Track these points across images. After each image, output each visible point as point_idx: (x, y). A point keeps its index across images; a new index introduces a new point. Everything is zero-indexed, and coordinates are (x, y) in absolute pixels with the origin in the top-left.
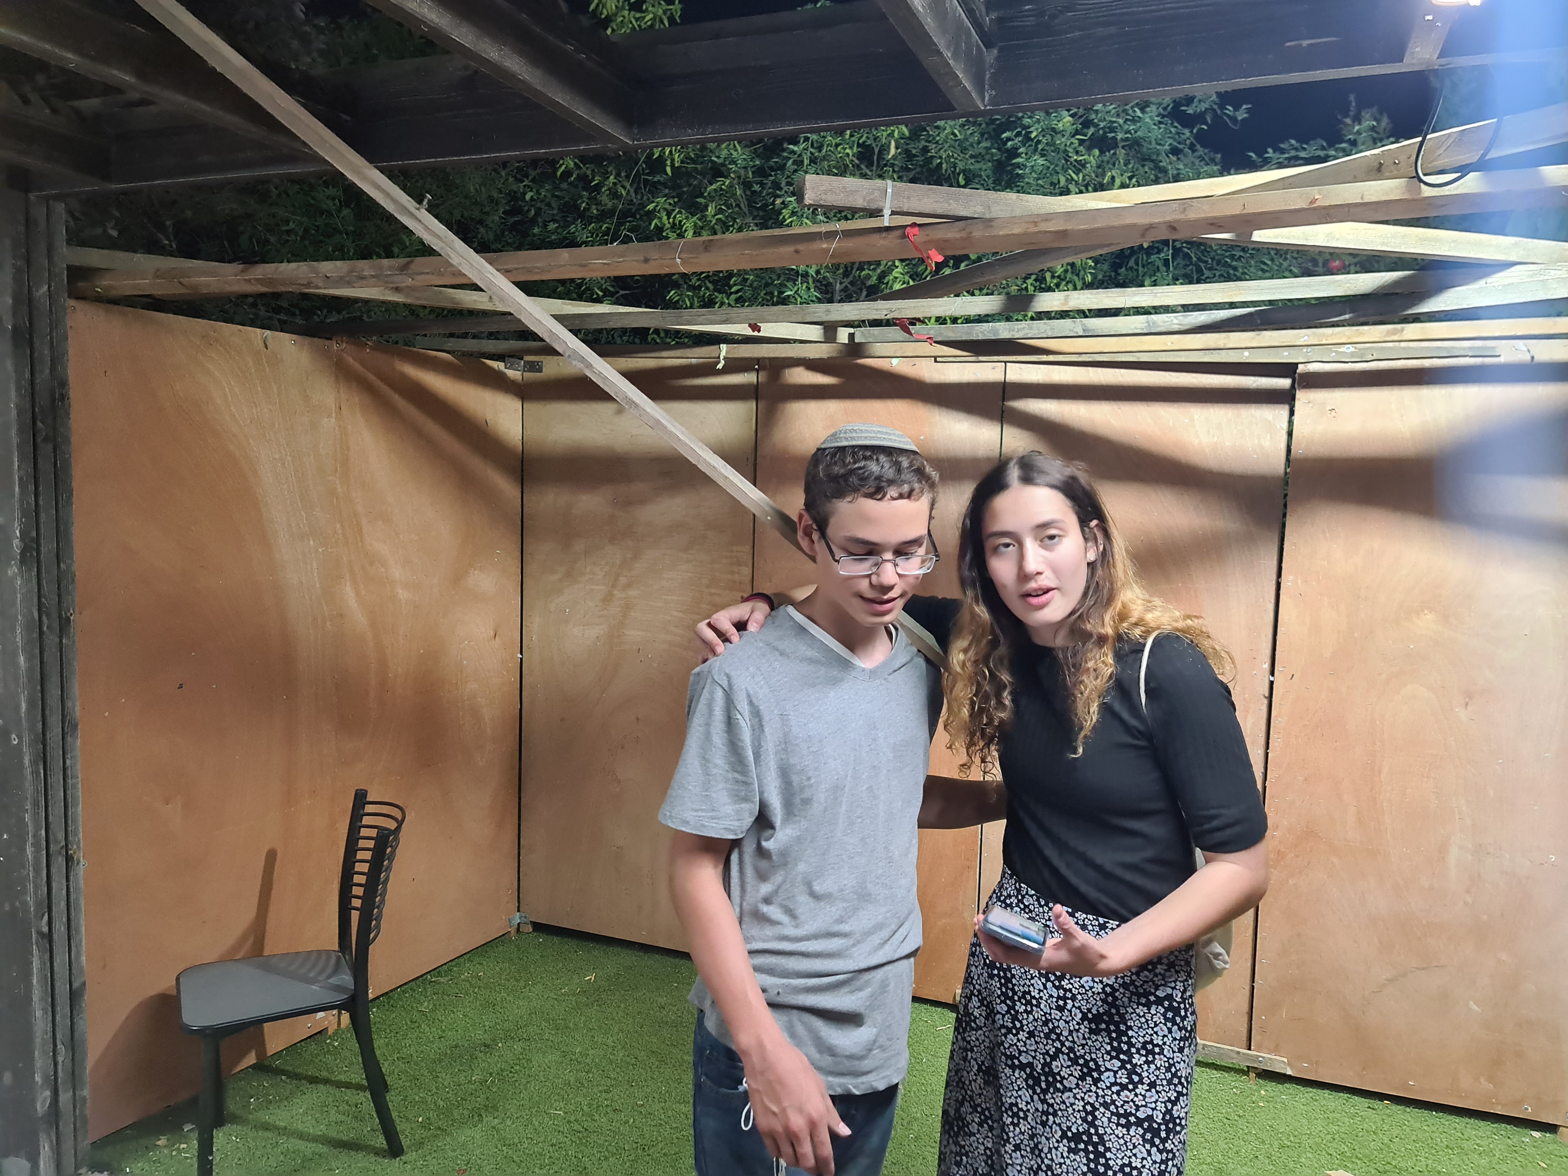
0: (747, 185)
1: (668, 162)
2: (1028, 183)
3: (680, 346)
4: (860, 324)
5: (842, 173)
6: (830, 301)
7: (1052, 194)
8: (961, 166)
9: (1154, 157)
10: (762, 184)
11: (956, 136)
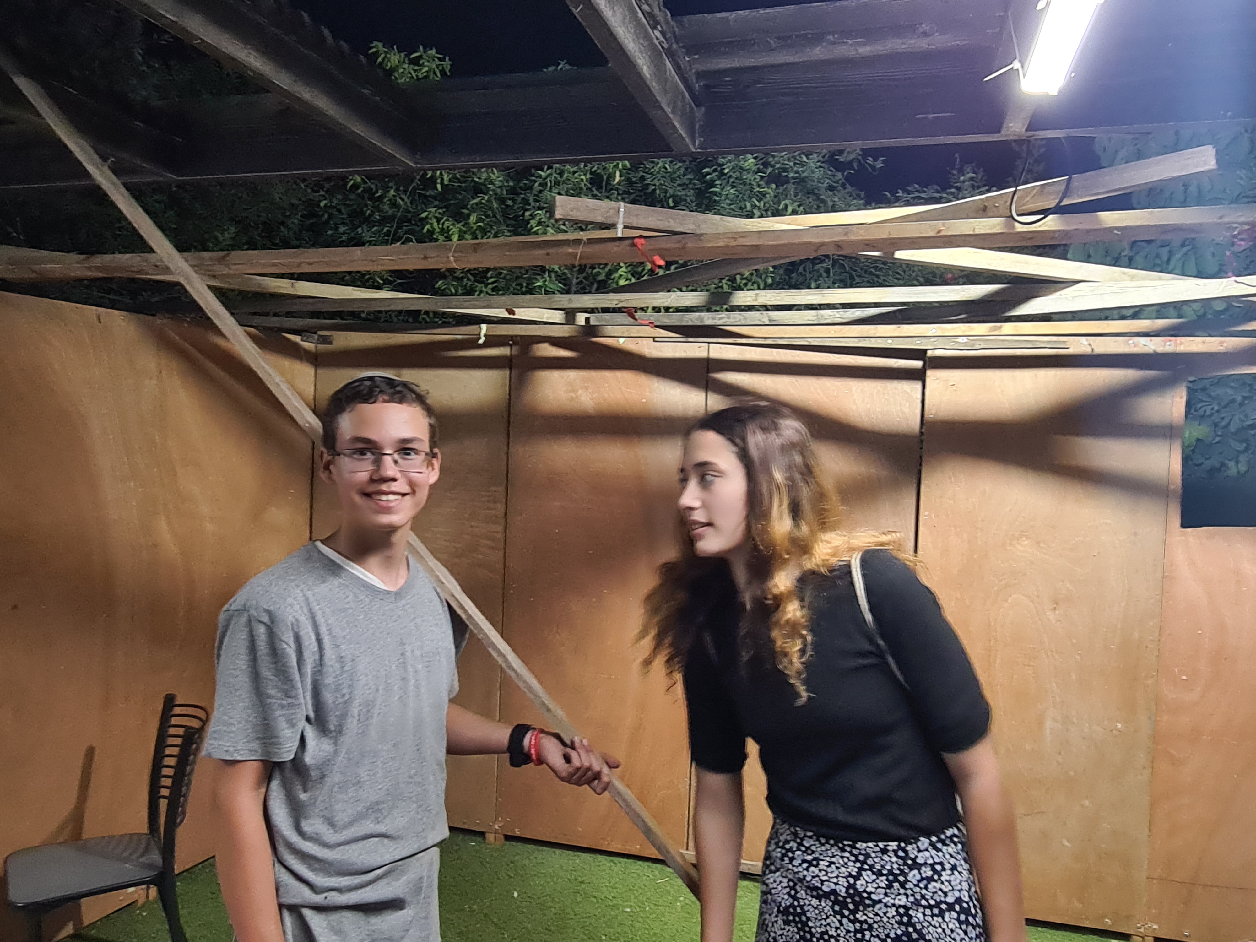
0: (501, 200)
1: (439, 181)
2: (723, 207)
3: (446, 324)
4: (592, 311)
5: (578, 195)
6: (568, 292)
7: (740, 216)
8: (671, 191)
9: (816, 191)
10: (513, 200)
11: (666, 169)
